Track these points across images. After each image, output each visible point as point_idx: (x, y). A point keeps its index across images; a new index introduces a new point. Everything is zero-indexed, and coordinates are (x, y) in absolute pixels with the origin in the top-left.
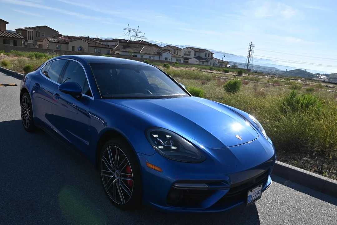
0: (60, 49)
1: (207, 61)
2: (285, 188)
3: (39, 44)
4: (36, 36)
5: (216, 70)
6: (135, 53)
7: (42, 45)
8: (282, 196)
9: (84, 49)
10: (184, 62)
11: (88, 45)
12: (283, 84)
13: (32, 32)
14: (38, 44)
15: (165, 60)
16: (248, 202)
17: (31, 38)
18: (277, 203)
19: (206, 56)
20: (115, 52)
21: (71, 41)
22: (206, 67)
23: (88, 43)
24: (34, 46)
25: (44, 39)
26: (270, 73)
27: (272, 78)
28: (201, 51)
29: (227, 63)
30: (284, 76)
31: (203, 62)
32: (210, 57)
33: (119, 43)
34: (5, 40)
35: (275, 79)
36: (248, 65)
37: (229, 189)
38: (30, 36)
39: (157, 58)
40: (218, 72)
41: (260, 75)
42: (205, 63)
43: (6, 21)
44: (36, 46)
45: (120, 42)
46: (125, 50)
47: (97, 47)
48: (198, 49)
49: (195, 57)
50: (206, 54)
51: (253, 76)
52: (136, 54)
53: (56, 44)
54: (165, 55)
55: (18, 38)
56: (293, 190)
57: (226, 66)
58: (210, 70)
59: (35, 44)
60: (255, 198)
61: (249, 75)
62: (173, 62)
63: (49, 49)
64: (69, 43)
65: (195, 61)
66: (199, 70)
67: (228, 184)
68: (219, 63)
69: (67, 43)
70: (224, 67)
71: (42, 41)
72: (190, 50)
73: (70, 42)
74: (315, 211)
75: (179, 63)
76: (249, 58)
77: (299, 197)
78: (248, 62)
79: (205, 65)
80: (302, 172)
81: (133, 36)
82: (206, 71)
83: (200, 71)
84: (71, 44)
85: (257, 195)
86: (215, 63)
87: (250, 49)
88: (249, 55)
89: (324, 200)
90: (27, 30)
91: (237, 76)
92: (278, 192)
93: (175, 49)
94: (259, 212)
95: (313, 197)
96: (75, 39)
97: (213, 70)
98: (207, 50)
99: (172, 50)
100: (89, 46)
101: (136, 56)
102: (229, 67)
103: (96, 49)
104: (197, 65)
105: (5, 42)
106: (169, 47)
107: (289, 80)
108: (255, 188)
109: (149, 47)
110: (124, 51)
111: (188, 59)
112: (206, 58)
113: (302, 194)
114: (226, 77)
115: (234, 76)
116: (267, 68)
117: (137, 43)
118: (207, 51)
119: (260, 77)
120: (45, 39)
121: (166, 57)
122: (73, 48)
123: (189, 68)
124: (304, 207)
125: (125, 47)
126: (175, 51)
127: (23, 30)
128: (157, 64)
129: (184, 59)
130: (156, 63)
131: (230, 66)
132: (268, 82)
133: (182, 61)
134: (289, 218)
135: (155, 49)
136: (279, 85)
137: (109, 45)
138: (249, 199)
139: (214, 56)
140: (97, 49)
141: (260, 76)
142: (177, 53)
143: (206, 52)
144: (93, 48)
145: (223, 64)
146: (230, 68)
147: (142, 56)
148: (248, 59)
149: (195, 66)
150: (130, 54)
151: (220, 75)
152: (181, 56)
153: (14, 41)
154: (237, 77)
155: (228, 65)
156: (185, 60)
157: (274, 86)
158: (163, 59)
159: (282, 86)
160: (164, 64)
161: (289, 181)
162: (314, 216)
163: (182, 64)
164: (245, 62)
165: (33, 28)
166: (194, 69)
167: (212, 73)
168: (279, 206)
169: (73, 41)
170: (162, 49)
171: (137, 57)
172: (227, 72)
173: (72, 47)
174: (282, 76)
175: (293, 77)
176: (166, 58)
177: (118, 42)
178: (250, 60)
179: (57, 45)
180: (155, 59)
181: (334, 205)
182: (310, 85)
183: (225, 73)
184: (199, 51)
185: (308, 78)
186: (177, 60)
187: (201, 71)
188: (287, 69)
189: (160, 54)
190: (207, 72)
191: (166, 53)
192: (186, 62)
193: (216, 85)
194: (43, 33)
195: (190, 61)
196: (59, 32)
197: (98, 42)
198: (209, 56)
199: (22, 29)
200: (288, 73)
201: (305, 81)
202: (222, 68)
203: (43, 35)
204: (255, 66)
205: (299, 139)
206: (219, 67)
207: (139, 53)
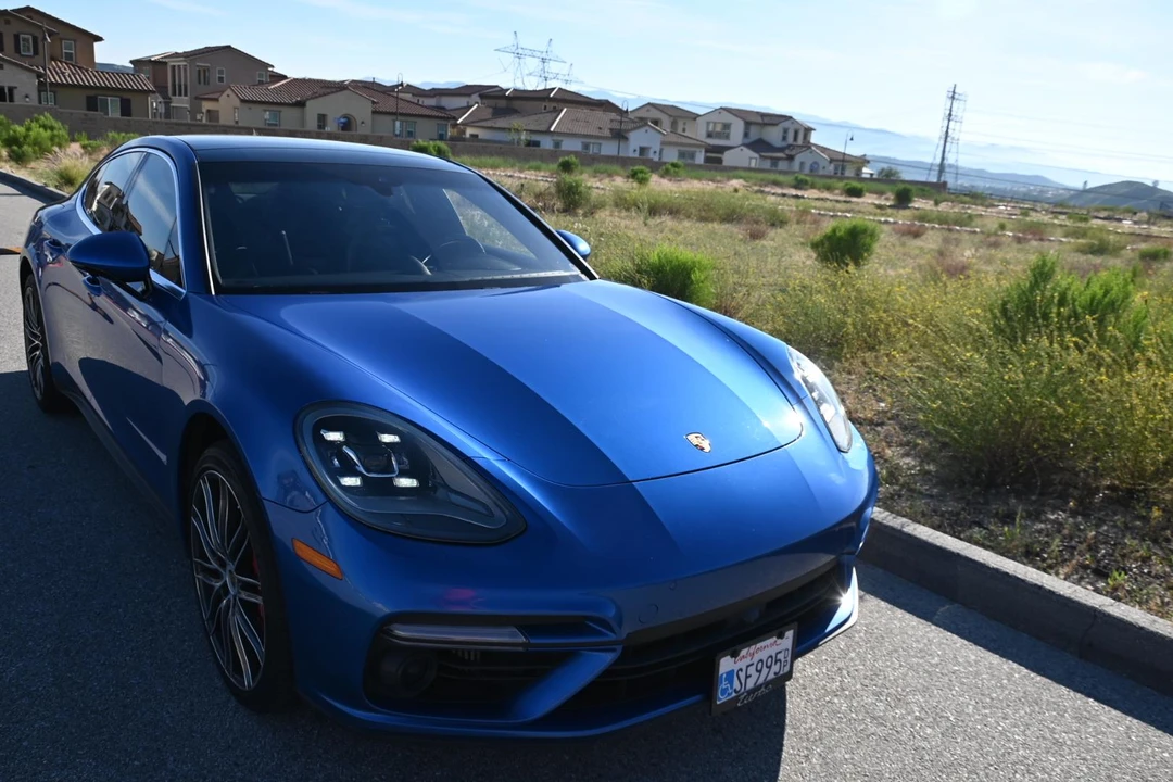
0: (276, 125)
1: (791, 158)
2: (931, 636)
3: (208, 111)
4: (200, 83)
5: (819, 189)
6: (532, 132)
7: (218, 111)
8: (911, 668)
9: (359, 122)
10: (707, 160)
11: (370, 108)
12: (1057, 236)
13: (185, 70)
14: (204, 110)
15: (637, 155)
16: (721, 699)
17: (180, 90)
18: (877, 694)
19: (784, 138)
20: (464, 132)
21: (315, 96)
22: (781, 178)
23: (373, 103)
24: (194, 118)
25: (223, 92)
26: (1025, 195)
27: (1022, 214)
28: (766, 120)
29: (864, 161)
30: (1069, 207)
31: (775, 161)
32: (800, 141)
33: (478, 100)
34: (93, 99)
35: (1034, 217)
36: (942, 168)
37: (619, 648)
38: (177, 82)
39: (609, 149)
40: (826, 195)
41: (979, 202)
42: (782, 165)
43: (95, 33)
44: (198, 117)
45: (482, 96)
46: (501, 123)
47: (401, 114)
48: (758, 113)
49: (747, 141)
50: (786, 131)
51: (953, 207)
52: (535, 138)
53: (265, 107)
54: (637, 139)
55: (133, 91)
56: (960, 641)
57: (858, 175)
58: (796, 187)
59: (195, 110)
60: (761, 681)
61: (937, 204)
62: (665, 163)
63: (240, 124)
64: (308, 103)
65: (747, 157)
66: (756, 188)
67: (613, 631)
68: (831, 161)
69: (301, 104)
70: (848, 178)
71: (217, 100)
72: (729, 118)
73: (312, 98)
74: (1028, 732)
75: (687, 165)
76: (945, 142)
77: (977, 674)
78: (943, 159)
79: (781, 172)
80: (1011, 573)
81: (530, 74)
82: (779, 191)
83: (757, 192)
84: (314, 108)
85: (769, 667)
86: (815, 163)
87: (951, 110)
88: (947, 132)
89: (1077, 690)
90: (166, 63)
91: (890, 207)
92: (896, 651)
93: (677, 116)
94: (788, 731)
95: (1039, 674)
96: (328, 87)
97: (806, 190)
98: (791, 118)
99: (666, 121)
100: (374, 112)
101: (537, 144)
102: (868, 176)
103: (398, 123)
104: (749, 169)
105: (92, 104)
106: (653, 109)
107: (1086, 220)
108: (755, 643)
109: (583, 112)
110: (497, 126)
111: (722, 149)
112: (784, 144)
113: (995, 659)
114: (849, 212)
115: (880, 207)
116: (1013, 179)
117: (541, 97)
118: (790, 121)
119: (980, 210)
120: (226, 93)
121: (642, 145)
122: (322, 119)
123: (718, 182)
124: (986, 715)
125: (499, 112)
126: (674, 124)
127: (155, 62)
128: (605, 171)
129: (707, 151)
130: (602, 166)
131: (872, 174)
132: (1002, 227)
133: (700, 158)
134: (908, 760)
135: (605, 120)
136: (1041, 240)
137: (443, 108)
138: (724, 685)
139: (815, 139)
140: (402, 122)
141: (979, 208)
142: (684, 130)
143: (786, 124)
144: (388, 119)
145: (848, 166)
146: (871, 179)
147: (557, 145)
148: (941, 148)
149: (742, 173)
150: (516, 137)
151: (828, 204)
152: (695, 142)
153: (122, 100)
154: (889, 211)
155: (865, 170)
156: (709, 155)
157: (1019, 240)
158: (631, 149)
159: (1050, 241)
160: (631, 168)
161: (956, 605)
162: (1013, 757)
163: (700, 167)
164: (931, 156)
165: (187, 55)
166: (738, 186)
167: (803, 197)
168: (881, 706)
169: (320, 96)
170: (631, 116)
171: (541, 147)
172: (857, 193)
173: (316, 117)
174: (1061, 205)
175: (1105, 209)
176: (643, 150)
177: (475, 97)
178: (947, 149)
179: (265, 111)
180: (602, 153)
181: (1116, 708)
182: (1161, 237)
183: (848, 199)
184: (759, 120)
185: (1162, 212)
186: (682, 155)
187: (762, 192)
188: (1086, 183)
189: (619, 135)
190: (784, 195)
191: (643, 130)
192: (714, 160)
193: (801, 240)
194: (221, 72)
195: (729, 158)
196: (273, 67)
197: (408, 96)
198: (795, 139)
199: (150, 61)
200: (1091, 196)
201: (1148, 222)
202: (841, 179)
203: (221, 79)
204: (967, 174)
205: (1036, 440)
206: (830, 177)
207: (548, 132)
